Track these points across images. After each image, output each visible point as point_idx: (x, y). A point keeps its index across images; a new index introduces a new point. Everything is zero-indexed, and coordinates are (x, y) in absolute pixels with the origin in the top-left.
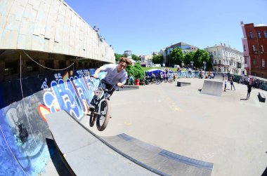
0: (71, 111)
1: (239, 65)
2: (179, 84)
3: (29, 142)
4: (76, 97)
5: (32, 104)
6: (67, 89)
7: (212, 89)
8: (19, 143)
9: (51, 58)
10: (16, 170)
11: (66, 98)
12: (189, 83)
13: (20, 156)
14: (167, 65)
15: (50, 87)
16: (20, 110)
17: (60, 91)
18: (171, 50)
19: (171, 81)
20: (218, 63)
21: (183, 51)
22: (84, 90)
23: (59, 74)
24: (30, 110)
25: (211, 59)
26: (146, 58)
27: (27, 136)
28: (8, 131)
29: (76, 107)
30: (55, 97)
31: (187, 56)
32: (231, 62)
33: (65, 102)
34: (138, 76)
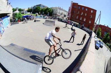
1: (65, 16)
2: (35, 21)
7: (48, 24)
12: (40, 21)
14: (33, 13)
19: (32, 20)
21: (41, 8)
25: (53, 11)
26: (25, 10)
31: (42, 10)
32: (61, 14)
34: (19, 18)
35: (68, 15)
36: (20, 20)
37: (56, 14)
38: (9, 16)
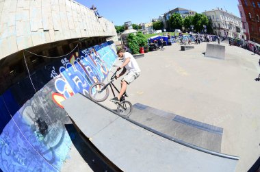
0: (84, 90)
1: (238, 30)
2: (183, 49)
3: (50, 133)
4: (86, 76)
5: (45, 96)
6: (76, 70)
7: (215, 52)
8: (41, 139)
9: (54, 46)
10: (42, 166)
11: (77, 80)
12: (193, 47)
13: (44, 151)
14: (168, 30)
15: (59, 73)
16: (35, 105)
17: (70, 74)
18: (170, 15)
20: (217, 26)
21: (181, 16)
22: (92, 68)
23: (65, 59)
24: (44, 102)
25: (210, 23)
26: (146, 26)
27: (47, 127)
28: (27, 130)
29: (88, 86)
30: (66, 81)
31: (186, 20)
33: (77, 84)
34: (142, 44)
35: (244, 28)
36: (145, 48)
37: (219, 28)
38: (112, 42)
